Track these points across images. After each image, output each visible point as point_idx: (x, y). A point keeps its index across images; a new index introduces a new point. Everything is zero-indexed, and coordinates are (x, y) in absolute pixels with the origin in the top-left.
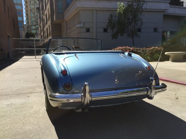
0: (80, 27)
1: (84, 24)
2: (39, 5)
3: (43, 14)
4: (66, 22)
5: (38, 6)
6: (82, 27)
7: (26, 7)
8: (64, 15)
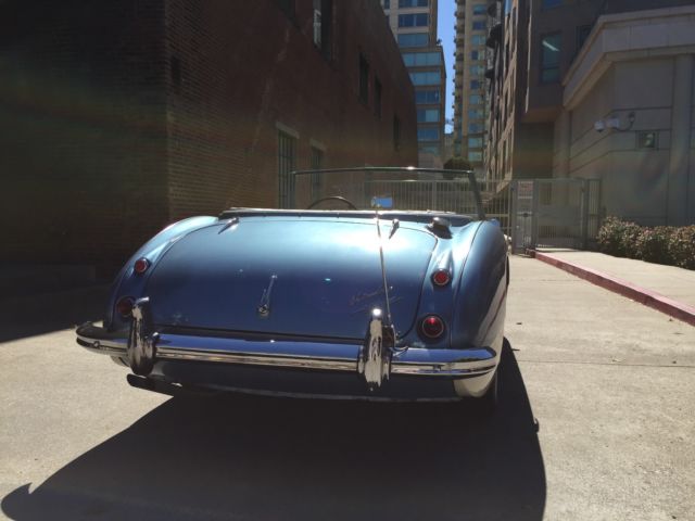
0: (614, 128)
1: (632, 115)
2: (494, 63)
3: (500, 93)
4: (571, 113)
5: (490, 67)
6: (622, 131)
7: (459, 73)
8: (564, 87)
